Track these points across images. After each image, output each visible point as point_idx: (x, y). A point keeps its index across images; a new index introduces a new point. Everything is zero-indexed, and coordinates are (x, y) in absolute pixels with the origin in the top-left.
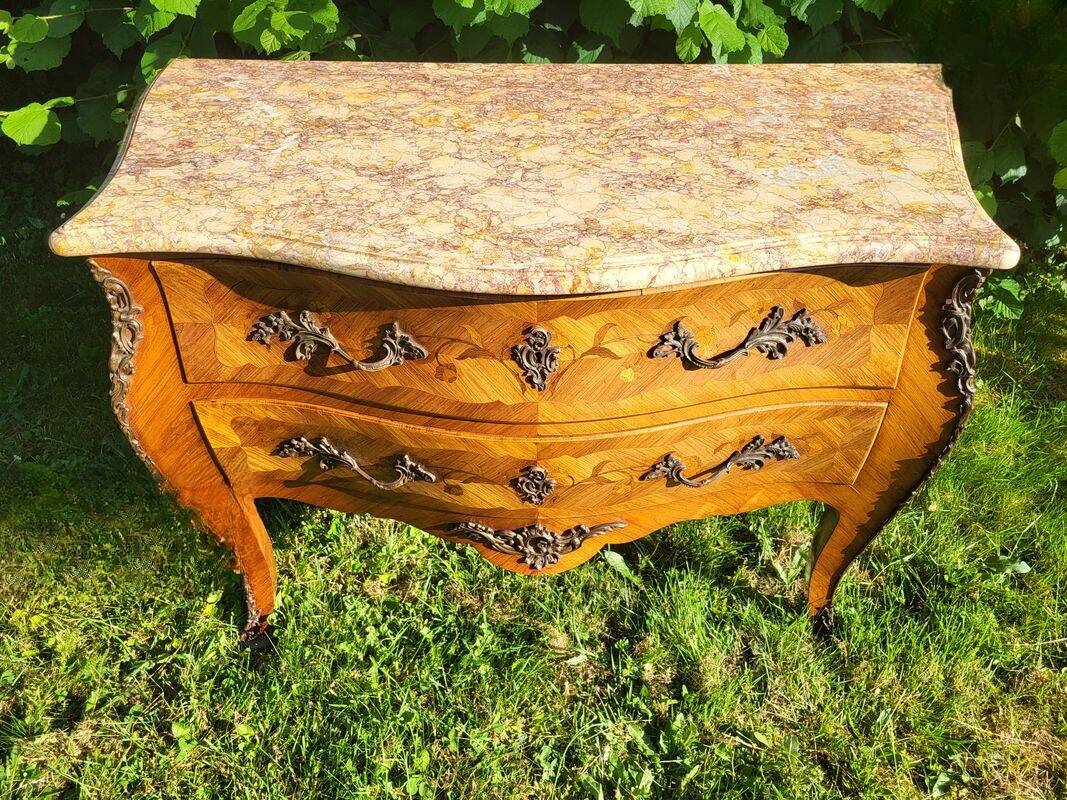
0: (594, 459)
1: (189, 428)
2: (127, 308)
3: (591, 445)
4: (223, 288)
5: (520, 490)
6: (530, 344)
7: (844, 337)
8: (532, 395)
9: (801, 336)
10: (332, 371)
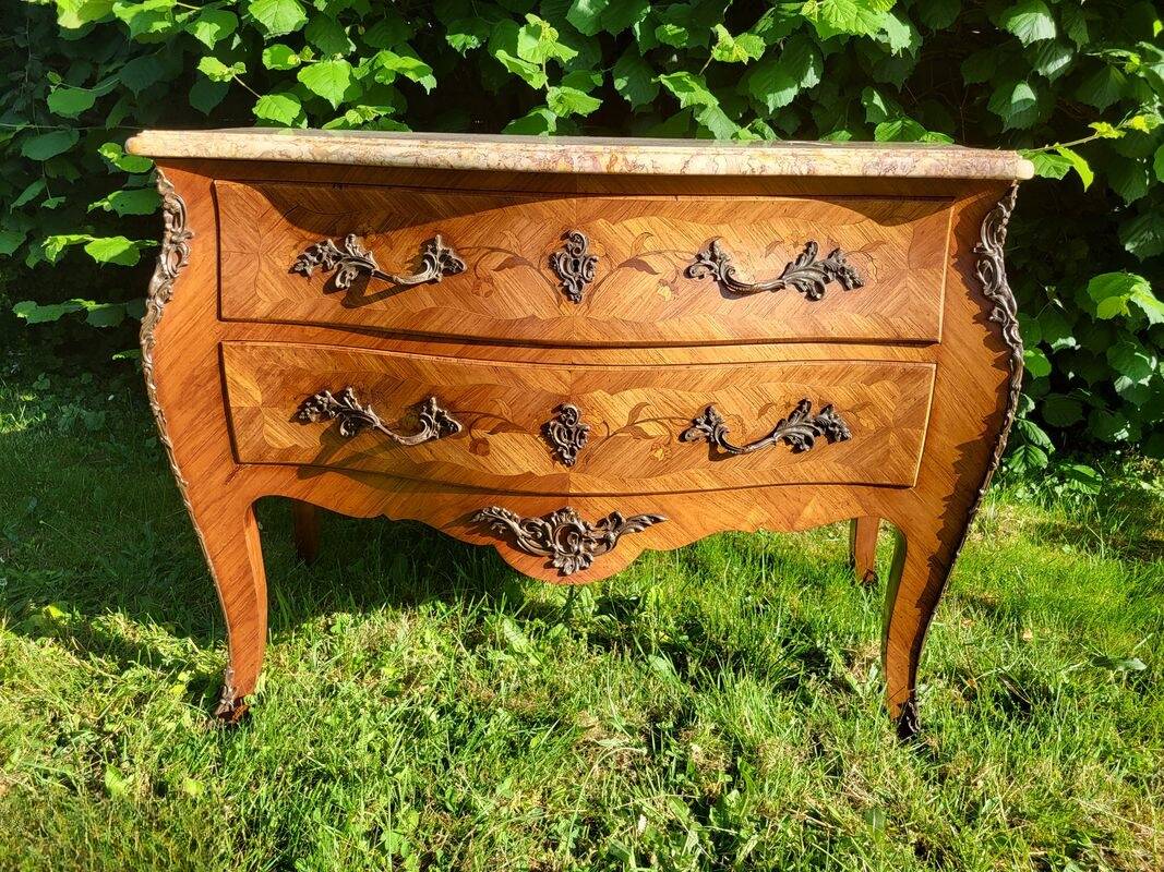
0: (633, 397)
1: (211, 378)
2: (179, 230)
3: (627, 379)
4: (277, 215)
5: (550, 441)
6: (568, 251)
7: (880, 282)
8: (568, 309)
9: (838, 277)
10: (369, 301)
